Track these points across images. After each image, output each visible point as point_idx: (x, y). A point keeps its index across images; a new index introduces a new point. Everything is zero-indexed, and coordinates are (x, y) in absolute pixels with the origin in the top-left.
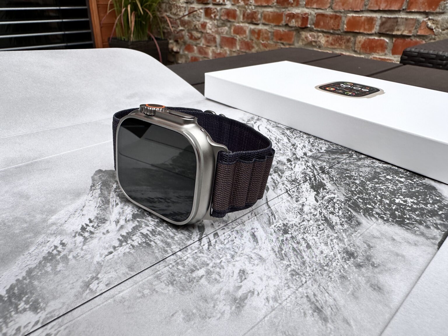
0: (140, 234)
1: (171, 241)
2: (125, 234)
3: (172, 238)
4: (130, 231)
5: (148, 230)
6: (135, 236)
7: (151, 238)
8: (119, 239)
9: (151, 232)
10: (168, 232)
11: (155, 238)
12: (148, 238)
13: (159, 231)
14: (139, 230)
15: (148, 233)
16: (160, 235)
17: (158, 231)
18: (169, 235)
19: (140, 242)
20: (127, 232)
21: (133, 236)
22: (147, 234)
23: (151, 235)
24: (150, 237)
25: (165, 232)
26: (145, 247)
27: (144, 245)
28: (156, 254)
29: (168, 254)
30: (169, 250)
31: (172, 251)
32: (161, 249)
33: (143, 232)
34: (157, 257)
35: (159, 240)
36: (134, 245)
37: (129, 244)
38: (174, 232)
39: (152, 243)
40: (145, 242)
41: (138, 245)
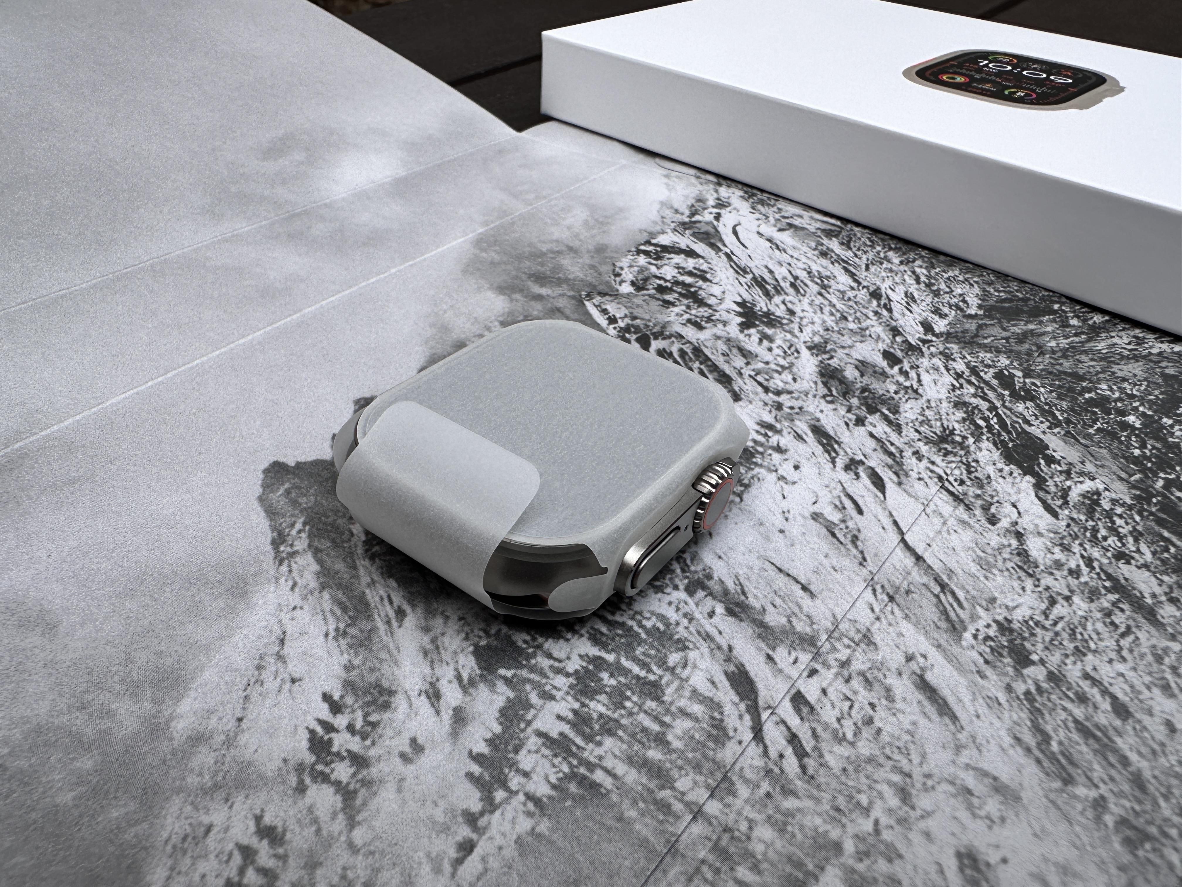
0: (539, 741)
1: (660, 756)
2: (482, 748)
3: (661, 740)
4: (497, 729)
5: (559, 717)
6: (523, 752)
7: (586, 754)
8: (470, 776)
9: (574, 726)
10: (631, 714)
11: (598, 751)
12: (575, 756)
13: (601, 716)
14: (529, 723)
15: (566, 728)
16: (610, 733)
17: (595, 716)
18: (644, 730)
19: (553, 779)
20: (489, 735)
21: (516, 750)
22: (561, 734)
23: (579, 741)
24: (578, 747)
25: (622, 716)
26: (582, 797)
27: (573, 788)
28: (637, 827)
29: (678, 818)
30: (672, 801)
31: (687, 804)
32: (645, 801)
33: (545, 730)
34: (646, 840)
35: (615, 756)
36: (538, 794)
37: (517, 793)
38: (654, 713)
39: (599, 776)
40: (572, 776)
41: (553, 793)
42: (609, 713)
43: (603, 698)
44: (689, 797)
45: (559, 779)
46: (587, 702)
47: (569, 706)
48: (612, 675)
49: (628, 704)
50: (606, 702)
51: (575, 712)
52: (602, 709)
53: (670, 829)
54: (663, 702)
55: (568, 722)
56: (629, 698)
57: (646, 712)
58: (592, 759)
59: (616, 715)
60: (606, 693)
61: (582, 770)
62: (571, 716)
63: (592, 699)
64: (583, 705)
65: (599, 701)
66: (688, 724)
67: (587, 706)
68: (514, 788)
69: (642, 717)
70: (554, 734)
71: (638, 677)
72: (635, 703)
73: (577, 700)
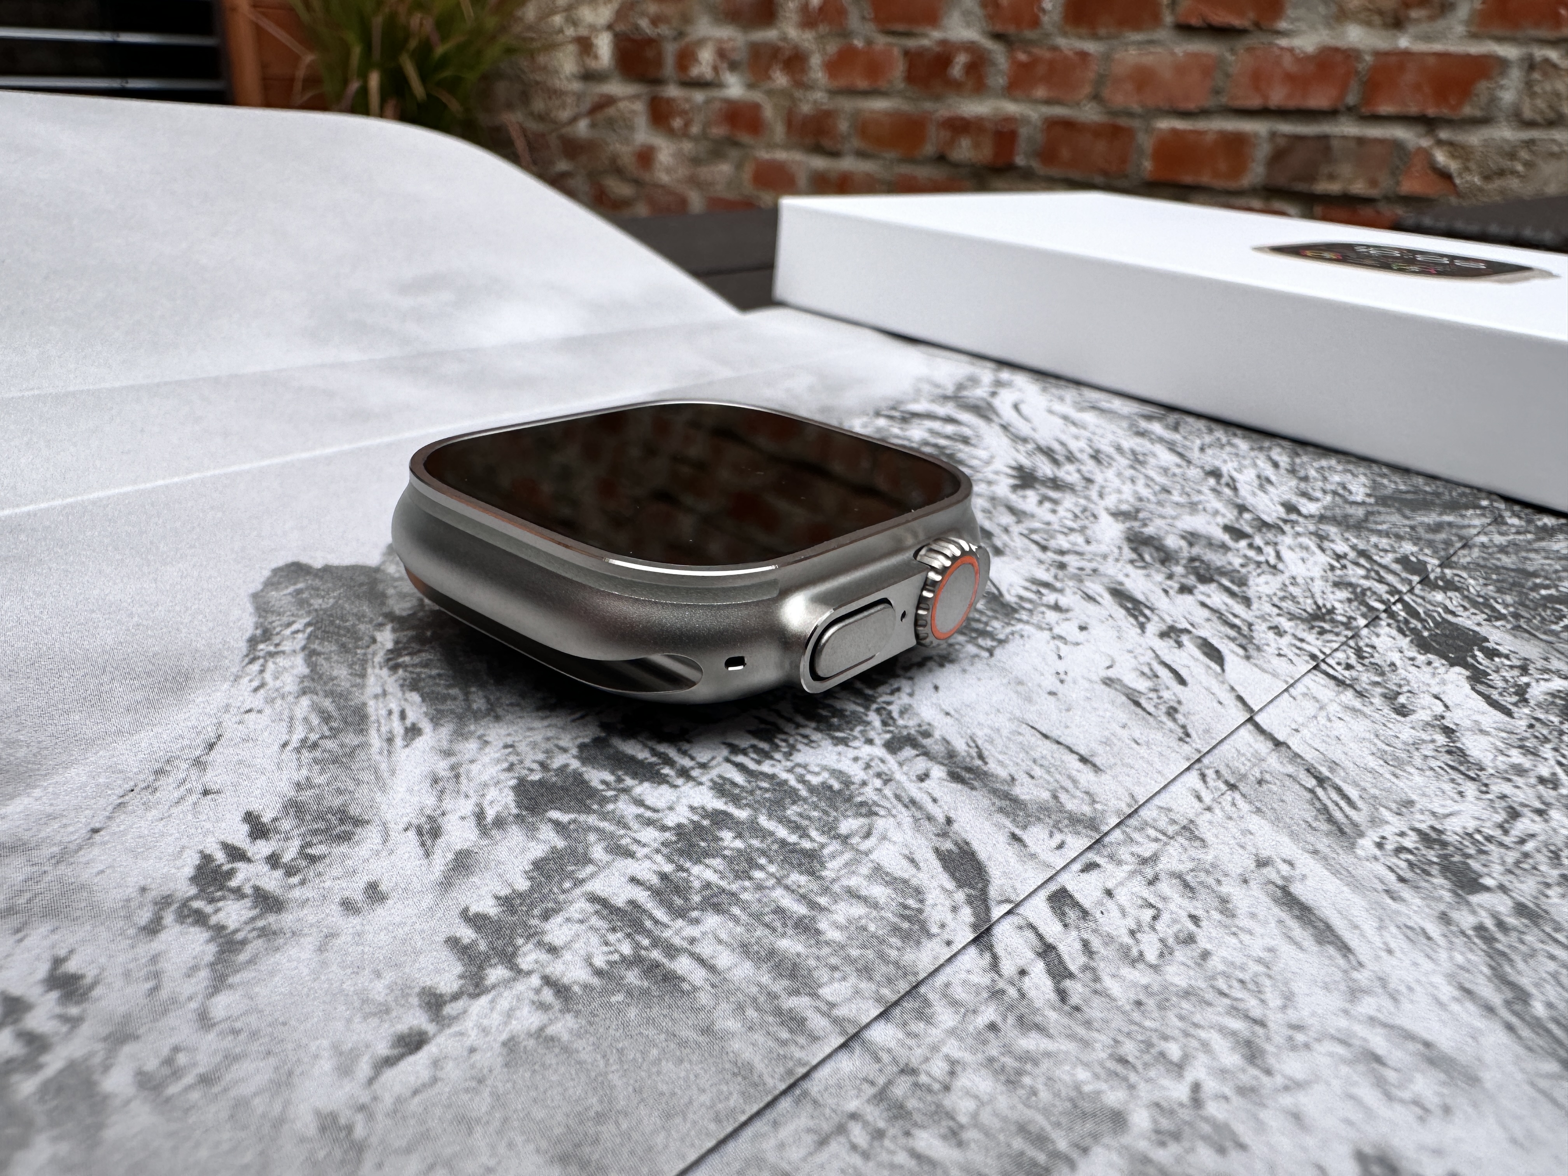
0: (589, 908)
1: (800, 948)
2: (489, 907)
3: (806, 928)
4: (523, 885)
5: (634, 880)
6: (558, 919)
7: (667, 934)
8: (453, 942)
9: (657, 894)
10: (760, 887)
11: (691, 932)
12: (648, 933)
13: (708, 885)
14: (580, 882)
15: (642, 896)
16: (718, 909)
17: (697, 884)
18: (779, 911)
19: (600, 962)
20: (504, 892)
21: (546, 916)
22: (632, 903)
23: (660, 914)
24: (656, 922)
25: (745, 889)
26: (645, 992)
27: (632, 977)
28: (736, 1045)
29: (814, 1038)
30: (810, 1014)
31: (836, 1021)
32: (758, 1009)
33: (603, 894)
34: (749, 1067)
35: (720, 942)
36: (566, 980)
37: (529, 973)
38: (802, 891)
39: (683, 965)
40: (635, 961)
41: (595, 981)
42: (723, 884)
43: (717, 862)
44: (841, 1012)
45: (611, 963)
46: (688, 865)
47: (655, 867)
48: (739, 836)
49: (758, 874)
50: (721, 868)
51: (664, 877)
52: (710, 876)
53: (798, 1054)
54: (820, 878)
55: (649, 888)
56: (762, 868)
57: (787, 888)
58: (677, 941)
59: (734, 887)
60: (724, 857)
61: (656, 954)
62: (655, 880)
63: (698, 861)
64: (681, 868)
65: (707, 866)
66: (858, 910)
67: (687, 870)
68: (524, 966)
69: (779, 892)
70: (620, 901)
71: (783, 843)
72: (772, 875)
73: (670, 860)
